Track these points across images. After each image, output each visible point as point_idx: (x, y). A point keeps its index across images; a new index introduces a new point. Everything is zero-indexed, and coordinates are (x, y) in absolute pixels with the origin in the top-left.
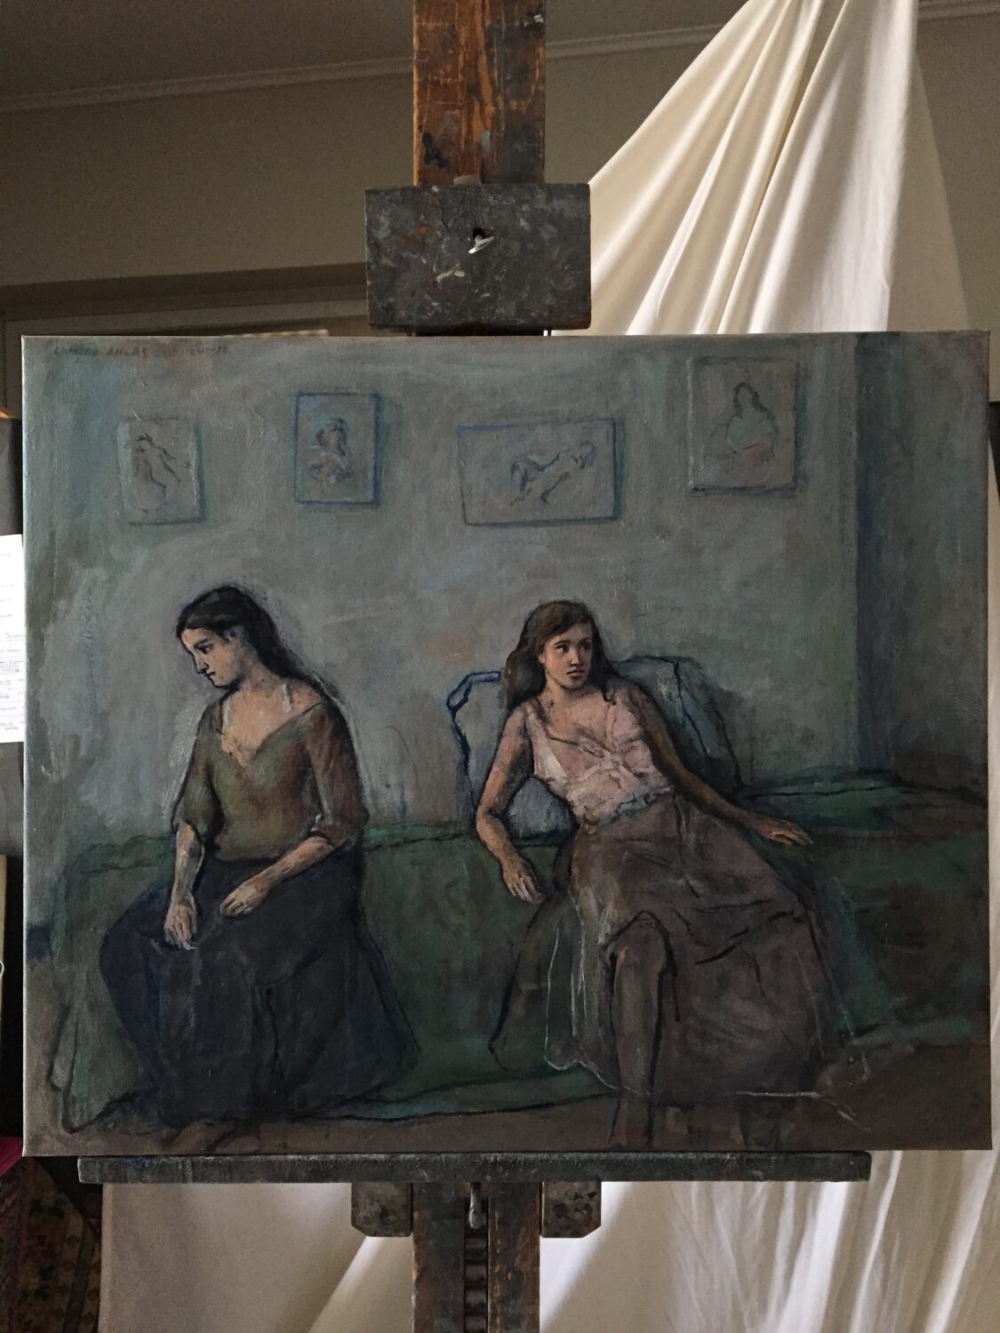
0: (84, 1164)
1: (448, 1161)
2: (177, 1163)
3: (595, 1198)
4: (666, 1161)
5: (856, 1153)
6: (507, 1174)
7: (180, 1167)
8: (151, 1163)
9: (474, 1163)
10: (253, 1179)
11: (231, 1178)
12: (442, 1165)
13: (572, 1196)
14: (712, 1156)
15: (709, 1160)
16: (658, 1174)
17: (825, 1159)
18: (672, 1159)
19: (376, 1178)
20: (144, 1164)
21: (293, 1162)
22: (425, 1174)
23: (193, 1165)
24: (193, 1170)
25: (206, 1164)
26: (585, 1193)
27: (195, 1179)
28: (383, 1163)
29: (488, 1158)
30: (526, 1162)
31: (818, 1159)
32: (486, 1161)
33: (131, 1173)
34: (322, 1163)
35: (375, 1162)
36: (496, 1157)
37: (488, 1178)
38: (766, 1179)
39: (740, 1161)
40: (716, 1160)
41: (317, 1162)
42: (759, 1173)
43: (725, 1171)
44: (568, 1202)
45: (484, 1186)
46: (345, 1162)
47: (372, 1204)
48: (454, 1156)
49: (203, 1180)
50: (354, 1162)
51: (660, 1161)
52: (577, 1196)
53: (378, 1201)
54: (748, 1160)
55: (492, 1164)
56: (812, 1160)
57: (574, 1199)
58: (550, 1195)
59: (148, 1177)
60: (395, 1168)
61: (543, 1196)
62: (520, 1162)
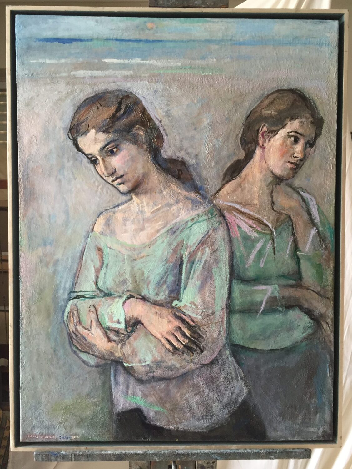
0: (36, 455)
1: (164, 454)
2: (69, 455)
3: (215, 463)
4: (240, 453)
5: (306, 450)
7: (70, 456)
8: (60, 455)
10: (96, 460)
11: (88, 460)
13: (207, 463)
14: (257, 451)
15: (256, 453)
16: (237, 457)
17: (295, 452)
18: (243, 453)
19: (139, 459)
20: (57, 456)
21: (110, 454)
23: (75, 455)
24: (75, 457)
25: (79, 455)
26: (211, 462)
27: (75, 460)
28: (142, 454)
30: (192, 454)
31: (293, 452)
32: (178, 454)
33: (52, 458)
35: (139, 454)
36: (181, 453)
37: (179, 459)
38: (275, 458)
39: (266, 453)
40: (258, 452)
42: (273, 457)
43: (261, 456)
44: (205, 465)
45: (177, 462)
47: (136, 466)
49: (78, 461)
50: (131, 454)
51: (238, 453)
52: (208, 463)
53: (138, 465)
54: (269, 453)
56: (291, 452)
57: (207, 464)
58: (199, 463)
59: (59, 459)
61: (196, 463)
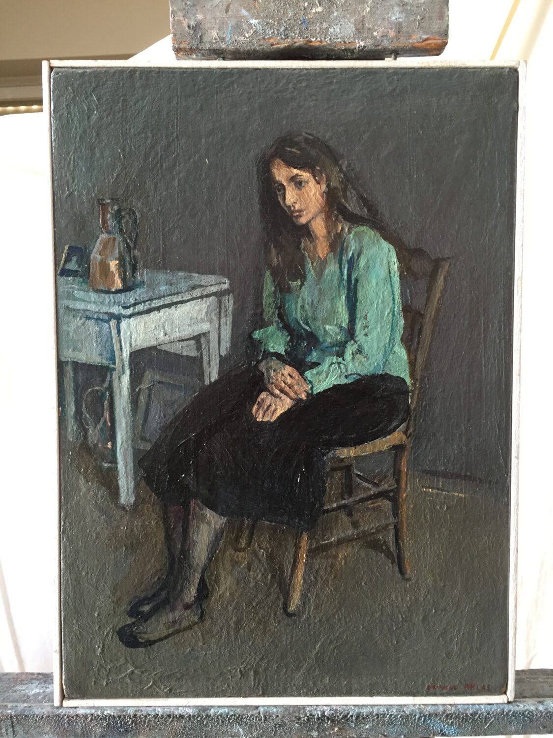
6: (336, 729)
9: (300, 718)
12: (260, 720)
22: (241, 730)
29: (314, 713)
34: (119, 717)
41: (114, 716)
46: (146, 717)
48: (275, 710)
55: (318, 719)
60: (205, 722)
62: (352, 716)
